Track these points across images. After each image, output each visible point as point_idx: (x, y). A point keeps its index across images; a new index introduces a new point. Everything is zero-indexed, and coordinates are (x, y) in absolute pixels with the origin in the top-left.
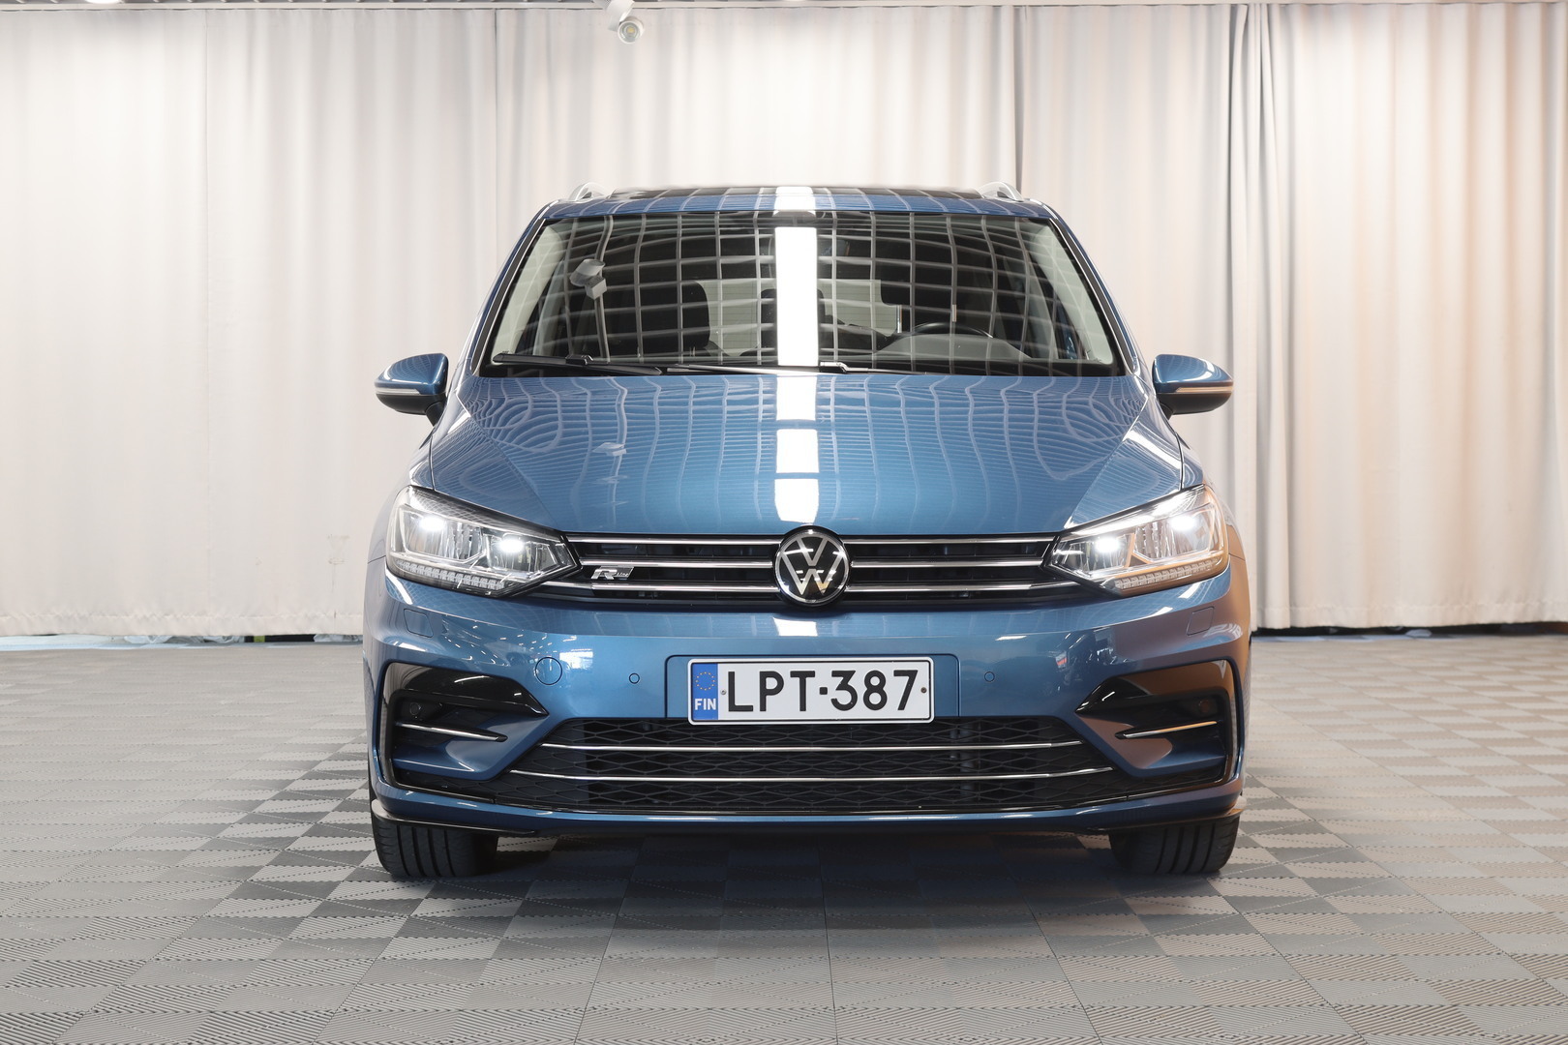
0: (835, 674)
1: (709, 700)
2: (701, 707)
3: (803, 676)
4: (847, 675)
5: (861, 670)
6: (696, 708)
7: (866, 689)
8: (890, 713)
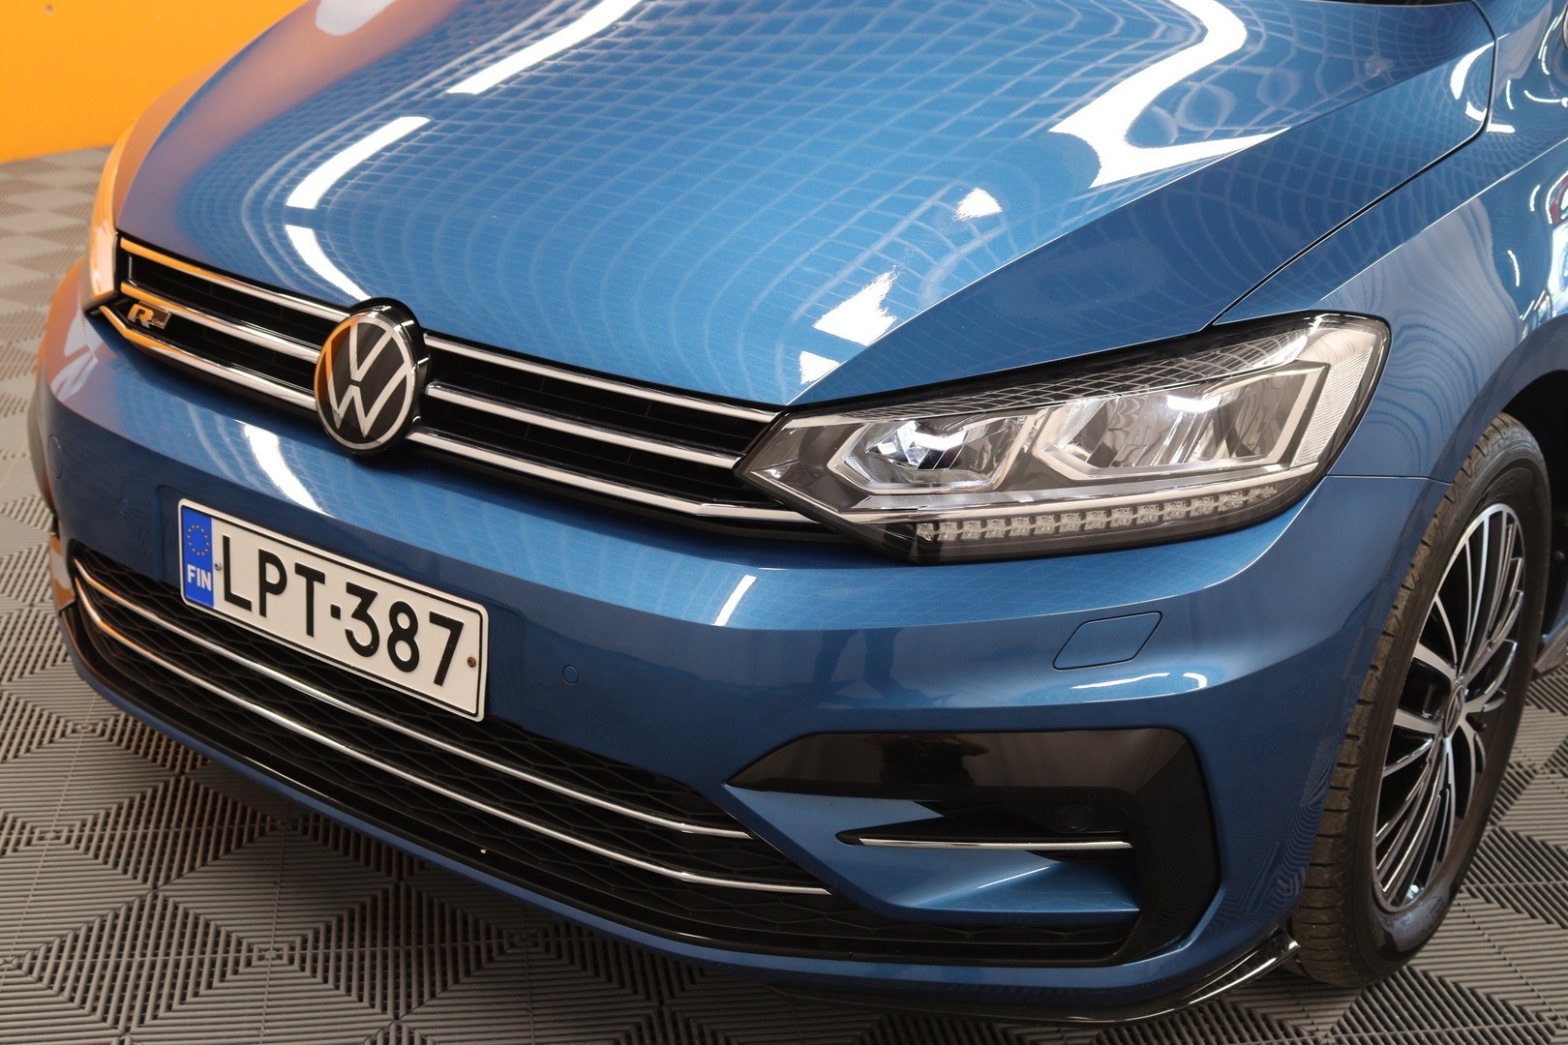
0: (352, 589)
1: (203, 572)
2: (194, 579)
3: (313, 577)
4: (367, 597)
5: (388, 593)
6: (190, 580)
7: (391, 631)
8: (420, 683)
